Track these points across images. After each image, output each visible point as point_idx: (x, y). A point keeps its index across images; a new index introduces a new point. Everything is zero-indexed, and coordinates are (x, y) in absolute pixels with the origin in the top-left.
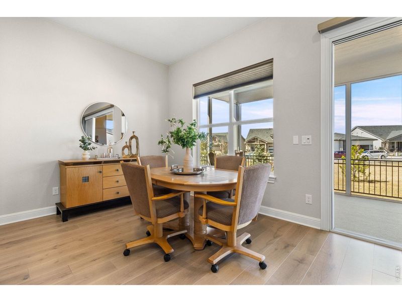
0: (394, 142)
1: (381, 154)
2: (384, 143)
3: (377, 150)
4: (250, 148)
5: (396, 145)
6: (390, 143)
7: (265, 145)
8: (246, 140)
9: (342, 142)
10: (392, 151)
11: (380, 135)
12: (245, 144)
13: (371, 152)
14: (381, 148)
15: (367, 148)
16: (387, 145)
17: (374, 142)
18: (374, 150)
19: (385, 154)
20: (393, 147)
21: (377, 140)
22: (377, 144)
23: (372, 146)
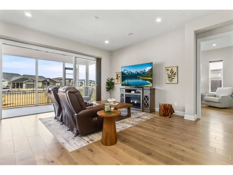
0: (15, 83)
1: (8, 90)
2: (9, 83)
3: (5, 87)
5: (16, 85)
6: (13, 83)
10: (14, 88)
11: (7, 79)
14: (7, 86)
16: (11, 84)
20: (14, 85)
21: (5, 81)
22: (5, 84)
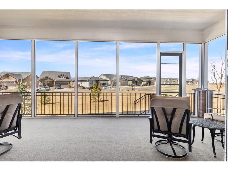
2: (111, 82)
4: (42, 84)
6: (113, 82)
7: (54, 82)
8: (39, 79)
9: (96, 81)
11: (110, 79)
12: (38, 81)
13: (107, 86)
15: (105, 84)
17: (108, 81)
18: (108, 85)
19: (111, 87)
20: (114, 84)
22: (109, 83)
23: (107, 83)
